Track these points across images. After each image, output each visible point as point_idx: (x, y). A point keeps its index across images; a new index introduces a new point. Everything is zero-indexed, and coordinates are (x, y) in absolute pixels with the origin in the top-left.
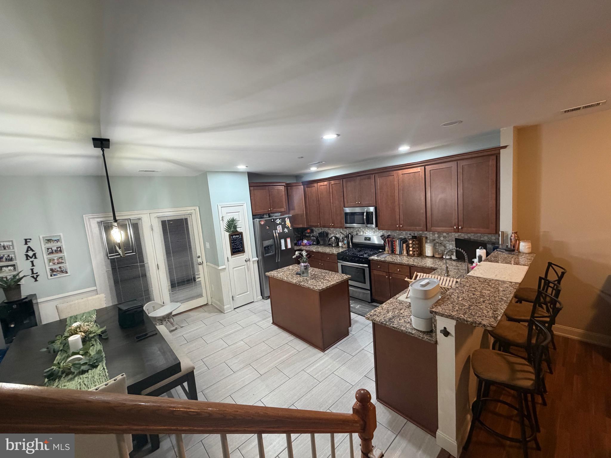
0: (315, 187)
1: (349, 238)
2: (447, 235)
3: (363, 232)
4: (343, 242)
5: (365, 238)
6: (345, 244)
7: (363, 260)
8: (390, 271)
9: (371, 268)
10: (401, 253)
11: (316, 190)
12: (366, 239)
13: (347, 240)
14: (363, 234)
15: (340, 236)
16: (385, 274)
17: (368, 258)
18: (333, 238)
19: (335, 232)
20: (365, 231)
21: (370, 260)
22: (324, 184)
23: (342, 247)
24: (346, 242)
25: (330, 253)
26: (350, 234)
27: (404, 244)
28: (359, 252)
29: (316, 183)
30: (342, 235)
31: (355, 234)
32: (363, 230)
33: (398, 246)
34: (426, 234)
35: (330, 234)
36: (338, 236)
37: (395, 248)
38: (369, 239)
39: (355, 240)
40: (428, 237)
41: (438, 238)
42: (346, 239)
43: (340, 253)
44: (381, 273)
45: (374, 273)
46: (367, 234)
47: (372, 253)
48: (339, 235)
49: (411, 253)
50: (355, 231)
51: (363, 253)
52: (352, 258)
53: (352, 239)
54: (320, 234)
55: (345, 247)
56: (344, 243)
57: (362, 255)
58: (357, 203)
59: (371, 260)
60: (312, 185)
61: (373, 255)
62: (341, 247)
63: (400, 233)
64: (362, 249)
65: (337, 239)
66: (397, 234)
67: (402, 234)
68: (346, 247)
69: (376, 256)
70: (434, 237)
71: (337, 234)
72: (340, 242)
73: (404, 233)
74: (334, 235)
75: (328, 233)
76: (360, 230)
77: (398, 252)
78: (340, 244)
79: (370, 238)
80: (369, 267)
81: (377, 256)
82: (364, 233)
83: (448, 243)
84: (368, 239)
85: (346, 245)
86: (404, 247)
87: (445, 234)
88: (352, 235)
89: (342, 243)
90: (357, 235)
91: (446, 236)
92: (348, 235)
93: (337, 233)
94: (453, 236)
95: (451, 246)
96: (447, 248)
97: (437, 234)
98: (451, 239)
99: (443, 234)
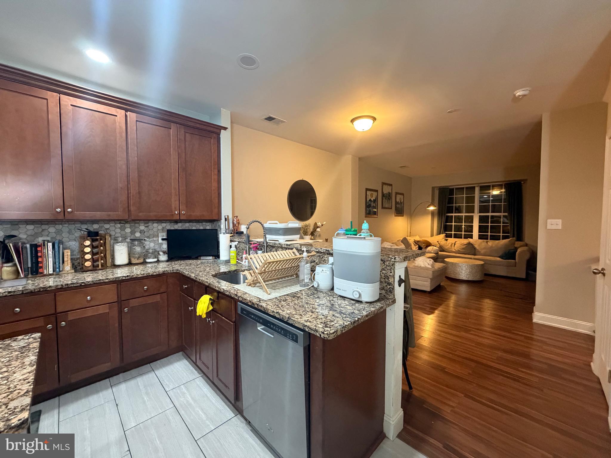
2: (146, 228)
10: (58, 271)
27: (65, 251)
33: (51, 255)
37: (41, 262)
40: (113, 233)
41: (132, 234)
49: (88, 264)
70: (123, 233)
73: (52, 230)
77: (51, 270)
83: (148, 240)
86: (65, 257)
87: (142, 227)
91: (143, 230)
94: (155, 230)
95: (152, 245)
96: (147, 247)
97: (130, 228)
98: (152, 233)
99: (139, 227)
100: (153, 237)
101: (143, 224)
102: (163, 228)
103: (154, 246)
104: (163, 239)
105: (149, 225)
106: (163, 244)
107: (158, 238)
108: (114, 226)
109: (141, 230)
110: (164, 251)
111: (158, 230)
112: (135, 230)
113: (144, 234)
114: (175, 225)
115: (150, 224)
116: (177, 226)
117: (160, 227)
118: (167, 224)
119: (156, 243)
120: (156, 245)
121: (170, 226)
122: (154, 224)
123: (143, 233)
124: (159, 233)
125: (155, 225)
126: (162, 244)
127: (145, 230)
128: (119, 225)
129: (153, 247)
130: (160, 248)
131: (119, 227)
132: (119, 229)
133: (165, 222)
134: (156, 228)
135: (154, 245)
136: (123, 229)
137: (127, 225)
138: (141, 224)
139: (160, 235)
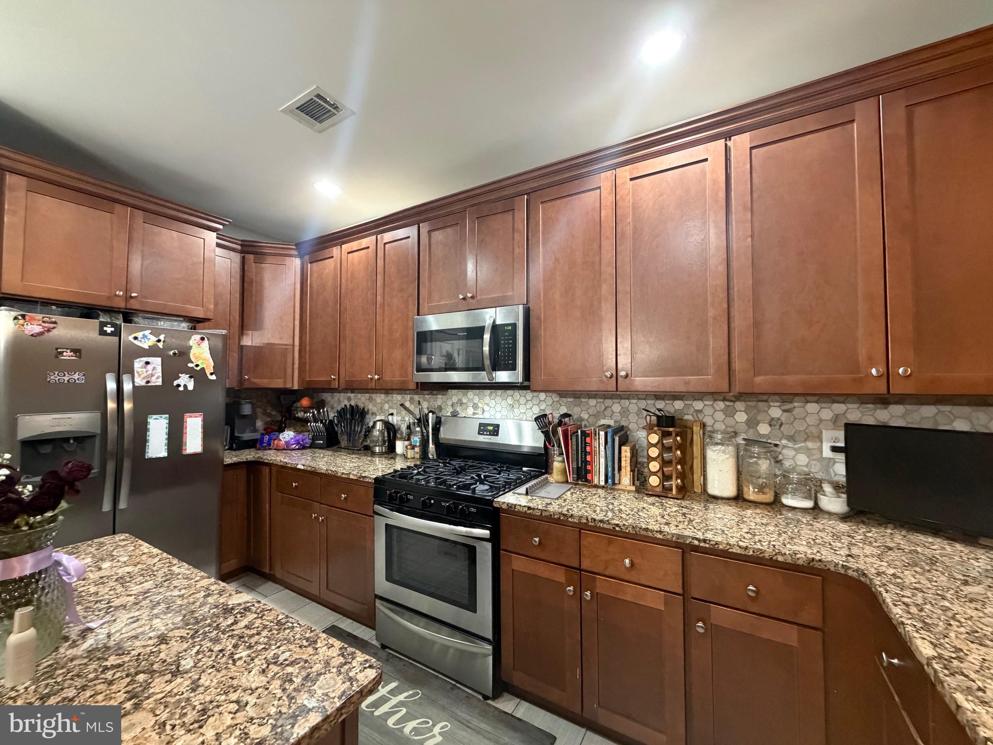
0: (333, 257)
1: (426, 426)
2: (786, 414)
3: (475, 406)
4: (409, 439)
5: (481, 425)
6: (413, 448)
7: (473, 510)
8: (585, 565)
9: (502, 547)
10: (611, 483)
11: (335, 267)
12: (483, 428)
13: (422, 432)
14: (474, 414)
15: (403, 420)
16: (560, 576)
17: (490, 502)
18: (379, 426)
19: (386, 406)
20: (480, 405)
21: (498, 510)
22: (360, 244)
23: (405, 457)
24: (416, 439)
25: (351, 477)
26: (433, 413)
27: (623, 448)
28: (458, 473)
29: (336, 245)
30: (407, 419)
31: (449, 414)
32: (476, 400)
33: (602, 453)
34: (700, 411)
35: (372, 414)
36: (394, 420)
37: (591, 463)
38: (495, 430)
39: (445, 434)
40: (708, 421)
41: (749, 427)
42: (418, 429)
43: (389, 477)
44: (543, 570)
45: (515, 568)
46: (486, 415)
47: (502, 477)
48: (399, 418)
49: (654, 481)
50: (450, 403)
51: (472, 478)
52: (429, 499)
53: (436, 430)
54: (342, 413)
55: (413, 458)
56: (410, 445)
57: (466, 487)
58: (461, 297)
59: (505, 511)
60: (326, 253)
61: (510, 486)
62: (401, 455)
63: (603, 407)
64: (470, 463)
65: (391, 431)
66: (591, 411)
67: (608, 412)
68: (417, 456)
69: (522, 490)
70: (730, 421)
71: (392, 414)
72: (402, 439)
73: (616, 408)
74: (383, 418)
75: (368, 410)
76: (464, 401)
77: (602, 478)
78: (400, 446)
79: (498, 426)
80: (495, 539)
81: (527, 494)
82: (479, 411)
83: (790, 445)
84: (490, 431)
85: (417, 450)
86: (623, 459)
87: (775, 412)
88: (437, 417)
89: (407, 443)
90: (455, 416)
91: (779, 419)
92: (427, 415)
93: (394, 411)
94: (811, 420)
95: (802, 459)
96: (787, 464)
97: (746, 413)
98: (802, 429)
99: (767, 412)
100: (805, 441)
101: (778, 404)
102: (837, 416)
103: (808, 463)
104: (835, 449)
105: (794, 407)
106: (835, 462)
107: (819, 444)
108: (712, 405)
109: (773, 419)
110: (837, 483)
111: (821, 420)
112: (759, 418)
113: (780, 428)
114: (878, 411)
115: (796, 404)
116: (885, 412)
117: (827, 414)
118: (850, 406)
119: (815, 457)
120: (814, 462)
121: (862, 412)
122: (809, 404)
123: (778, 427)
124: (824, 431)
125: (812, 407)
126: (831, 462)
127: (783, 419)
128: (721, 405)
129: (807, 466)
130: (827, 471)
131: (723, 408)
132: (721, 413)
133: (841, 399)
134: (816, 416)
135: (807, 460)
136: (730, 413)
137: (740, 405)
138: (772, 404)
139: (826, 434)
